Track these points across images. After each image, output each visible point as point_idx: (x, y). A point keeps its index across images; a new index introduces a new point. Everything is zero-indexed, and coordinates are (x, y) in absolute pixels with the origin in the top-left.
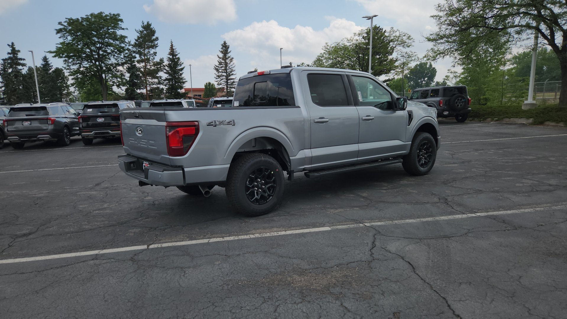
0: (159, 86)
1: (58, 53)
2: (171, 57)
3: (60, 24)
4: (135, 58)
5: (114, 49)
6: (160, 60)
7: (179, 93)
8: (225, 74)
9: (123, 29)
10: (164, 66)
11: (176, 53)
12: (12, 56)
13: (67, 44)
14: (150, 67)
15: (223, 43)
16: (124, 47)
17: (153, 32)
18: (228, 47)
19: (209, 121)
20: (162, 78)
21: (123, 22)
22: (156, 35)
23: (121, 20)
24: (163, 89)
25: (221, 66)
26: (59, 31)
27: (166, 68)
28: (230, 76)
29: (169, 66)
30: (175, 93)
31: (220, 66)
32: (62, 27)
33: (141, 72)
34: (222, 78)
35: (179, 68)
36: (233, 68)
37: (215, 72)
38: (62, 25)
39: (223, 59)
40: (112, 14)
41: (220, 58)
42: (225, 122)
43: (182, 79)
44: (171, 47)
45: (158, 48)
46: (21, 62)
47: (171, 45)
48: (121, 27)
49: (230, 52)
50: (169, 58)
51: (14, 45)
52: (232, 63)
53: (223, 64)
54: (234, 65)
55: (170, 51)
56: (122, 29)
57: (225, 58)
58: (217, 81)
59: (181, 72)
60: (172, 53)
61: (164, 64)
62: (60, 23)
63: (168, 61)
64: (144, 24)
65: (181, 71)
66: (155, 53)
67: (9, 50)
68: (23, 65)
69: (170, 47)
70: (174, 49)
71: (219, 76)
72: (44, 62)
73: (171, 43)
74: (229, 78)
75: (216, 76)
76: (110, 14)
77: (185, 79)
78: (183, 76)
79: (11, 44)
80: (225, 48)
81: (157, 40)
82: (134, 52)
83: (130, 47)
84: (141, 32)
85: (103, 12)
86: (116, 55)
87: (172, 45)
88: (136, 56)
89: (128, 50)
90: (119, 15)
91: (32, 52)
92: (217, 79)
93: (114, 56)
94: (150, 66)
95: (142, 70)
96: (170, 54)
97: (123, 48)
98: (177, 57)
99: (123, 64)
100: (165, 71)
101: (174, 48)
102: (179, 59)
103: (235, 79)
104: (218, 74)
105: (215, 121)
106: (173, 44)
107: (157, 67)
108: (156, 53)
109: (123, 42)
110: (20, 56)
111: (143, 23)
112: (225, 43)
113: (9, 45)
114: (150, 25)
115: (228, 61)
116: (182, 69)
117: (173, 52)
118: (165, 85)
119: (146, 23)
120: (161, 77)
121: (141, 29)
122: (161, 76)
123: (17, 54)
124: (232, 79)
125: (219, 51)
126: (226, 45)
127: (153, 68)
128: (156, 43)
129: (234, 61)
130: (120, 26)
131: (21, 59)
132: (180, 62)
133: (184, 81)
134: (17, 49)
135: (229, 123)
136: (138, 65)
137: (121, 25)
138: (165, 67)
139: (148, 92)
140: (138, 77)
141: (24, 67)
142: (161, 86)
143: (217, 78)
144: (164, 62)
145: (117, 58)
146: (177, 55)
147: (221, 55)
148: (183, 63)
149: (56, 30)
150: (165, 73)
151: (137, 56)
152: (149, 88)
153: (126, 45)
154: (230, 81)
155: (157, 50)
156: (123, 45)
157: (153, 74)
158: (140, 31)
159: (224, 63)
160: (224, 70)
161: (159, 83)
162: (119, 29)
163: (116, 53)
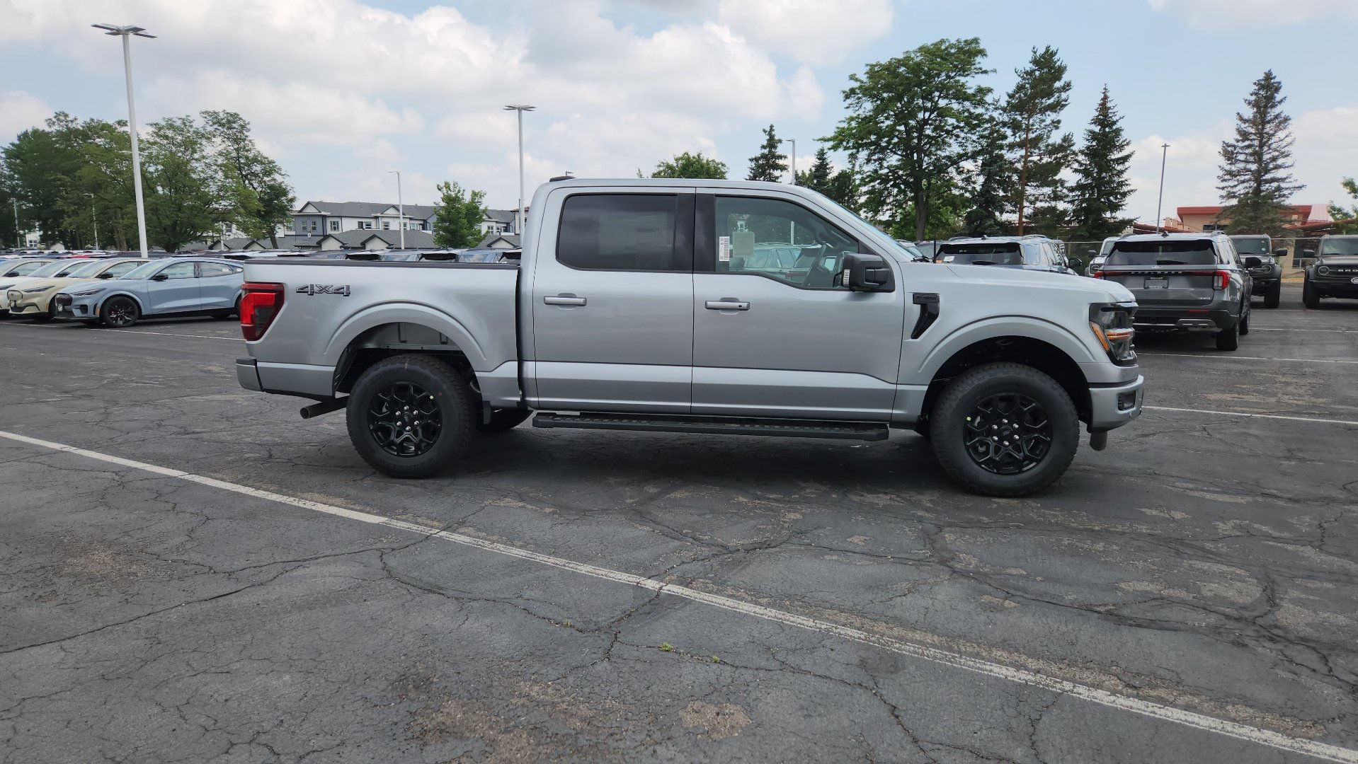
0: (1053, 204)
1: (839, 140)
2: (1097, 129)
3: (852, 79)
4: (1005, 137)
5: (958, 121)
6: (1062, 140)
7: (1105, 221)
8: (1254, 167)
9: (985, 72)
10: (1074, 153)
11: (1114, 119)
12: (766, 151)
13: (862, 119)
14: (1039, 158)
15: (1262, 76)
16: (981, 115)
17: (1058, 72)
18: (1277, 89)
19: (302, 284)
20: (1066, 185)
21: (986, 55)
22: (1066, 77)
23: (982, 53)
24: (1064, 213)
25: (1247, 143)
26: (850, 94)
27: (1081, 158)
28: (1267, 171)
29: (1090, 153)
30: (1095, 220)
31: (1240, 144)
32: (857, 85)
33: (1016, 171)
34: (1242, 178)
35: (1116, 155)
36: (1286, 149)
37: (1223, 162)
38: (857, 80)
39: (1253, 122)
40: (963, 39)
41: (1245, 121)
42: (330, 289)
43: (1121, 184)
44: (1100, 105)
45: (1066, 108)
46: (780, 162)
47: (1102, 99)
48: (981, 69)
49: (1281, 101)
50: (1091, 132)
51: (774, 130)
52: (1281, 134)
53: (1253, 137)
54: (1288, 140)
55: (1097, 114)
56: (982, 73)
57: (1261, 119)
58: (1223, 188)
59: (1119, 168)
60: (1104, 118)
61: (1073, 148)
62: (853, 77)
63: (1087, 140)
64: (1038, 54)
65: (1123, 163)
66: (1056, 124)
67: (764, 140)
68: (783, 168)
69: (1100, 102)
70: (1109, 108)
71: (1230, 173)
72: (819, 159)
73: (1104, 93)
74: (1264, 178)
75: (1221, 173)
76: (958, 40)
77: (1127, 185)
78: (1125, 176)
79: (768, 129)
80: (1267, 91)
81: (1068, 90)
82: (1004, 124)
83: (996, 114)
84: (1031, 73)
85: (945, 38)
86: (962, 135)
87: (1105, 98)
88: (1007, 133)
89: (992, 119)
90: (976, 41)
91: (793, 142)
92: (1225, 180)
93: (958, 136)
94: (1040, 155)
95: (1019, 166)
96: (1096, 121)
97: (978, 116)
98: (1114, 127)
99: (974, 156)
100: (1076, 166)
101: (1109, 105)
102: (1118, 132)
103: (1287, 180)
104: (1228, 168)
105: (312, 286)
106: (1108, 94)
107: (1055, 159)
108: (1059, 122)
109: (981, 103)
110: (780, 150)
111: (1035, 53)
112: (1269, 76)
113: (765, 131)
114: (1053, 54)
115: (1269, 128)
116: (1125, 159)
117: (1106, 116)
118: (1072, 202)
119: (1041, 51)
120: (1062, 182)
121: (1029, 67)
122: (1063, 179)
123: (775, 147)
124: (1273, 180)
125: (1246, 100)
126: (1272, 81)
127: (1046, 159)
128: (1064, 95)
129: (1292, 127)
130: (978, 66)
131: (780, 157)
132: (1124, 139)
133: (1125, 189)
134: (776, 138)
135: (338, 291)
136: (1009, 156)
137: (979, 63)
138: (1076, 155)
139: (1024, 220)
140: (1006, 184)
141: (784, 173)
142: (1061, 206)
143: (1226, 177)
144: (1073, 145)
145: (963, 141)
146: (1114, 123)
147: (1249, 113)
148: (1128, 144)
149: (844, 92)
150: (1076, 171)
151: (1009, 132)
152: (1028, 211)
153: (987, 109)
154: (1268, 185)
155: (1062, 115)
156: (979, 110)
157: (1044, 174)
158: (1027, 73)
159: (1255, 134)
160: (1251, 155)
161: (1056, 197)
162: (976, 73)
163: (962, 129)
